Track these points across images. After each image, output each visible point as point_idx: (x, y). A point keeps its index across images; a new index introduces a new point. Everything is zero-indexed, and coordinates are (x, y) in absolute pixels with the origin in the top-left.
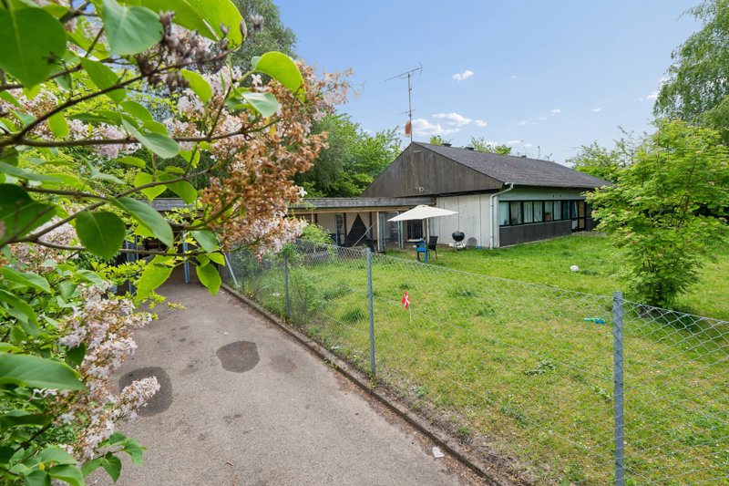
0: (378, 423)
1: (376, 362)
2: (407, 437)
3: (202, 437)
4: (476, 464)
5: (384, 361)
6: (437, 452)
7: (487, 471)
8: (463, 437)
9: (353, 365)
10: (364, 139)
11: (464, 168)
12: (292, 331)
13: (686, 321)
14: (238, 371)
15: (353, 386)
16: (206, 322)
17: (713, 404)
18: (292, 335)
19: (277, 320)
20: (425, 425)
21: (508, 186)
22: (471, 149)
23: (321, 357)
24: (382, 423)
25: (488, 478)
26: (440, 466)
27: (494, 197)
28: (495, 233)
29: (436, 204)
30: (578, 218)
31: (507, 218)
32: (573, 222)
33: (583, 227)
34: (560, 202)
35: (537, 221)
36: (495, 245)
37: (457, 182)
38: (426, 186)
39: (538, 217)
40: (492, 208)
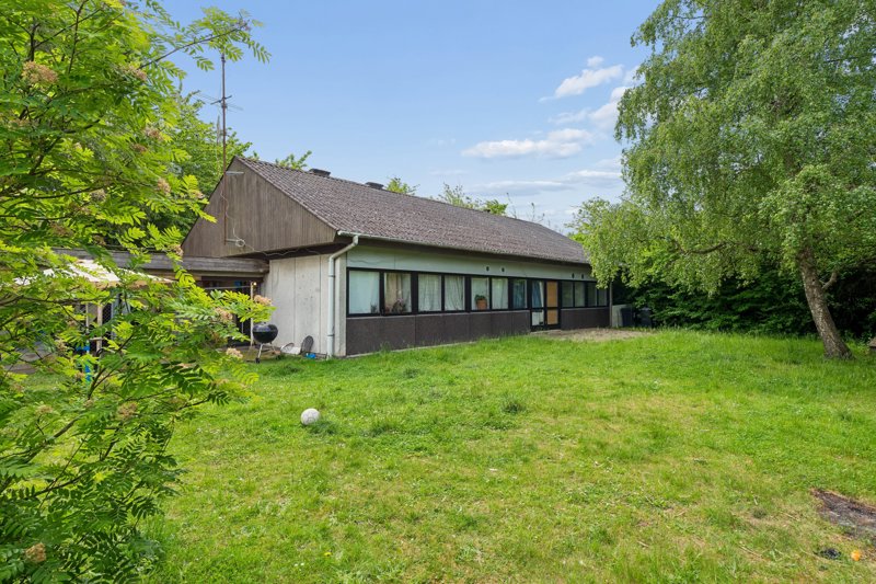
21: (349, 239)
27: (335, 259)
28: (337, 327)
29: (268, 272)
30: (546, 309)
31: (376, 302)
32: (534, 314)
33: (556, 322)
34: (506, 281)
35: (453, 309)
36: (337, 350)
37: (283, 229)
38: (248, 238)
39: (454, 302)
40: (331, 279)
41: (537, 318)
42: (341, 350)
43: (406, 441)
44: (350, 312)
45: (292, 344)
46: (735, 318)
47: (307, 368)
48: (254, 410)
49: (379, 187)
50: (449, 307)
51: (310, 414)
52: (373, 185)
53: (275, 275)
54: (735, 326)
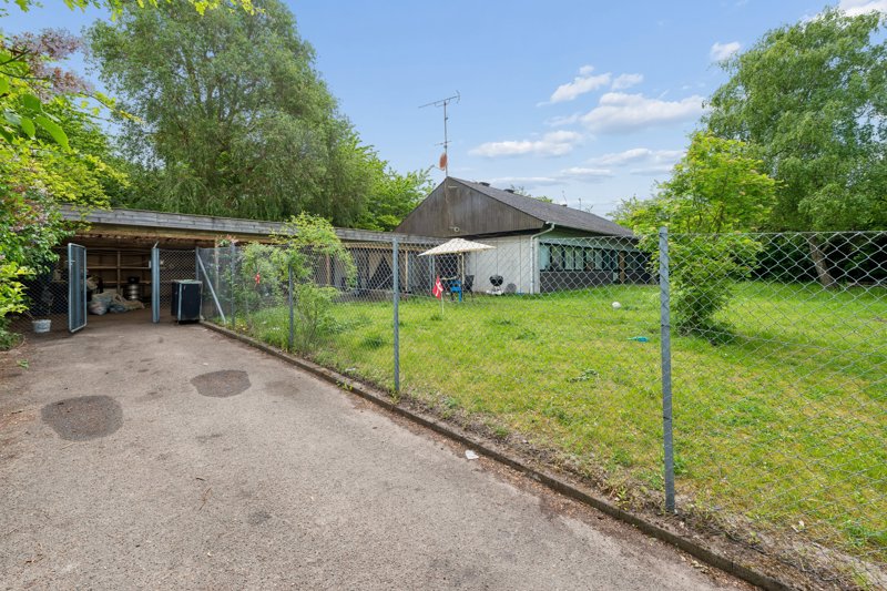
0: (401, 435)
1: (401, 381)
2: (435, 444)
3: (163, 457)
4: (515, 459)
5: (410, 379)
6: (470, 454)
7: (527, 464)
8: (500, 438)
9: (372, 385)
10: (392, 178)
11: (503, 206)
12: (296, 359)
13: (722, 337)
14: (221, 396)
15: (371, 405)
16: (179, 354)
17: (750, 394)
18: (295, 363)
19: (277, 351)
20: (457, 431)
21: (549, 226)
22: (511, 191)
23: (332, 381)
24: (406, 434)
25: (528, 471)
26: (473, 466)
27: (534, 238)
28: (536, 277)
30: (619, 270)
31: (548, 263)
32: (614, 273)
35: (579, 269)
36: (535, 290)
38: (461, 226)
39: (579, 265)
40: (532, 250)
41: (615, 276)
42: (538, 290)
50: (577, 267)
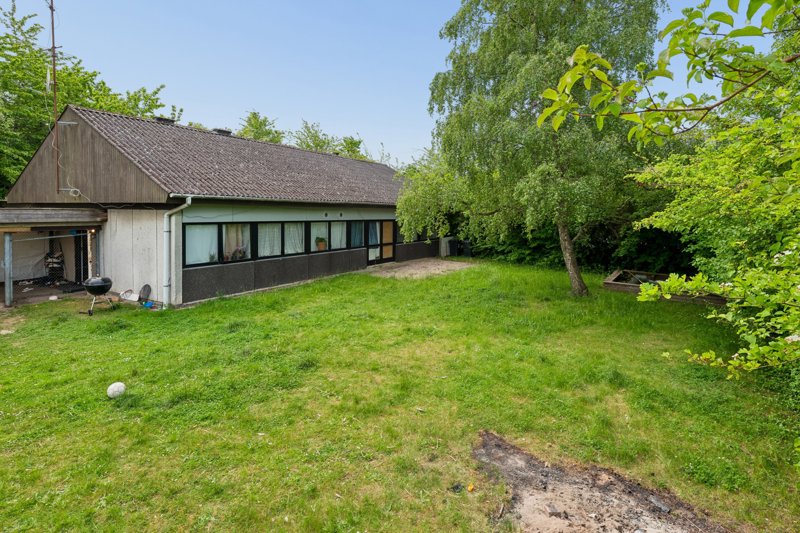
22: (224, 133)
27: (170, 216)
28: (173, 278)
29: (106, 220)
30: (381, 245)
31: (214, 251)
32: (371, 250)
33: (391, 255)
34: (345, 224)
35: (293, 252)
36: (173, 299)
37: (117, 184)
38: (84, 189)
39: (294, 246)
40: (166, 235)
41: (373, 254)
42: (177, 299)
43: (198, 410)
44: (187, 263)
45: (131, 291)
46: (528, 252)
47: (137, 322)
48: (66, 382)
49: (227, 133)
50: (289, 250)
51: (116, 388)
52: (221, 132)
53: (113, 224)
54: (528, 258)
